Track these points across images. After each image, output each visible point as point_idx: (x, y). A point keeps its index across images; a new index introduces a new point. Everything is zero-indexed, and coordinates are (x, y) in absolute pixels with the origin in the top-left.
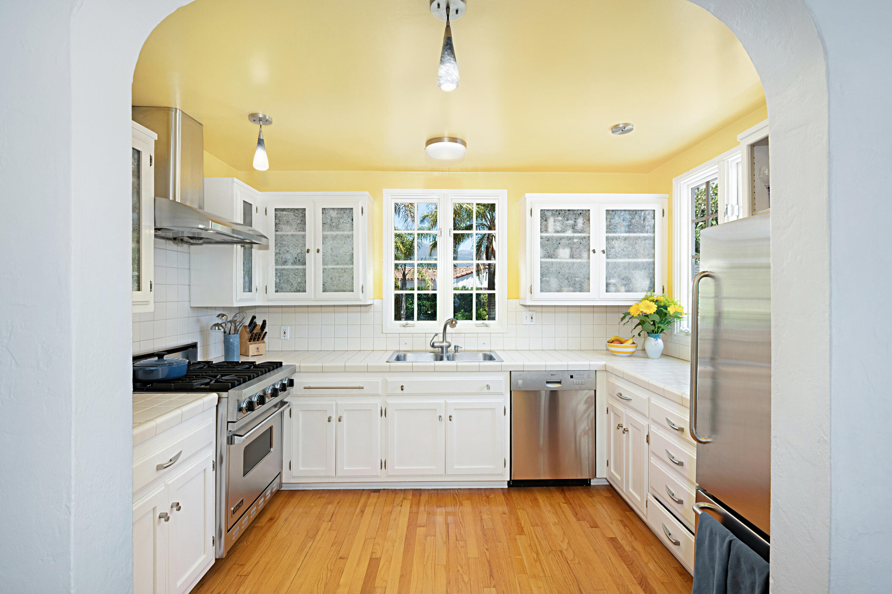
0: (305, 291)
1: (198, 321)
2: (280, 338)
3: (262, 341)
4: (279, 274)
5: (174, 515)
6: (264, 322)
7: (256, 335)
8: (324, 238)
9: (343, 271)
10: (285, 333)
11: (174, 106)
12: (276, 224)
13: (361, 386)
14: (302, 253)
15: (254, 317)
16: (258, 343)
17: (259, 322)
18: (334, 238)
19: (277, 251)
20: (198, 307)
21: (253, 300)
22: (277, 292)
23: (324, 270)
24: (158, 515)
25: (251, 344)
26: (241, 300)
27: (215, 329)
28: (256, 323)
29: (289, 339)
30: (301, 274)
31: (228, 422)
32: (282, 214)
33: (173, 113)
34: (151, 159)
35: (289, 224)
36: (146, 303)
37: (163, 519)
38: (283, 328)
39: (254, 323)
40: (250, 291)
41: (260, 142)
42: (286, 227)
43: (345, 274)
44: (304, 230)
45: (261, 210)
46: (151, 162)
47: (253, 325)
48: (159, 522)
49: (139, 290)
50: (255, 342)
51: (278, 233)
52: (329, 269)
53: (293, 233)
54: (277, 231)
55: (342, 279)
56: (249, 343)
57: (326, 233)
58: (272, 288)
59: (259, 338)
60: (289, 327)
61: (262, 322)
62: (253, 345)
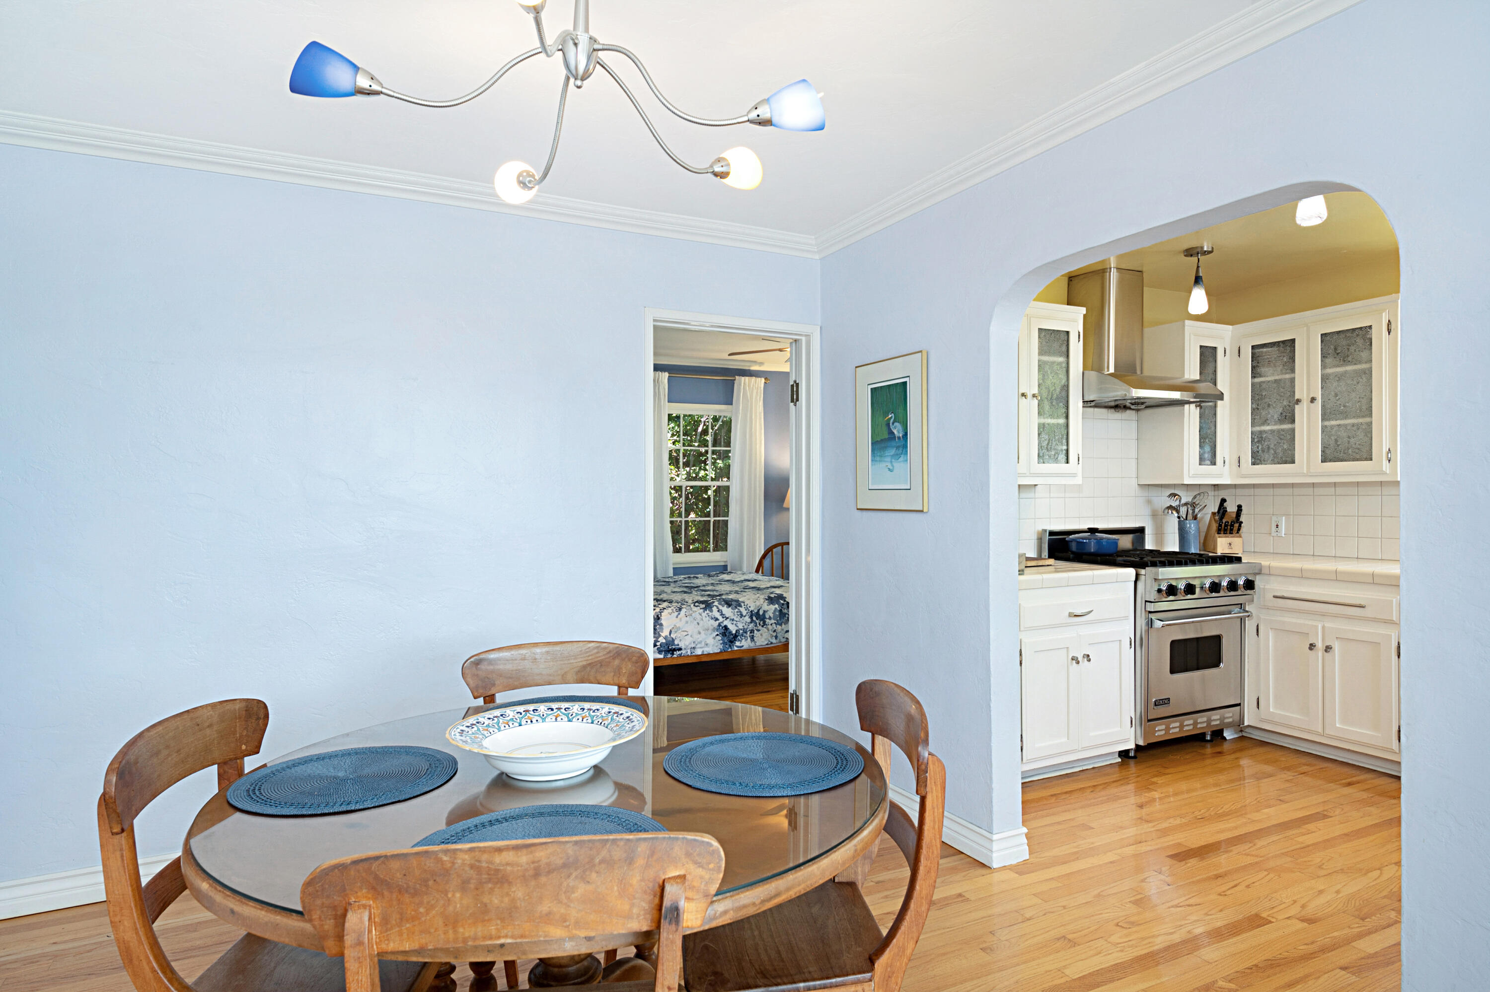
0: (1293, 462)
1: (1149, 502)
2: (1270, 534)
3: (1237, 534)
4: (1258, 439)
5: (1084, 663)
6: (1240, 507)
7: (1226, 526)
8: (1325, 378)
9: (1355, 428)
10: (1277, 526)
11: (1108, 267)
12: (1253, 368)
13: (1363, 603)
14: (1289, 406)
15: (1223, 501)
16: (1231, 537)
17: (1231, 508)
18: (1340, 377)
19: (1254, 406)
20: (1149, 485)
21: (1220, 476)
22: (1254, 465)
23: (1324, 428)
24: (1070, 657)
25: (1219, 537)
26: (1195, 476)
27: (1168, 513)
28: (1226, 508)
29: (1283, 536)
30: (1289, 437)
31: (1146, 601)
32: (1262, 352)
33: (1108, 274)
34: (1079, 335)
35: (1272, 364)
36: (1074, 475)
37: (1074, 661)
38: (1274, 518)
39: (1224, 508)
40: (1214, 463)
41: (1198, 280)
42: (1267, 369)
43: (1359, 433)
44: (1293, 370)
45: (1232, 351)
46: (1079, 338)
47: (1221, 511)
48: (1072, 664)
49: (1068, 463)
50: (1227, 535)
51: (1257, 380)
52: (1332, 427)
53: (1277, 378)
54: (1255, 377)
55: (1352, 440)
56: (1217, 535)
57: (1329, 371)
58: (1247, 458)
59: (1231, 530)
60: (1284, 518)
61: (1237, 508)
62: (1224, 539)
